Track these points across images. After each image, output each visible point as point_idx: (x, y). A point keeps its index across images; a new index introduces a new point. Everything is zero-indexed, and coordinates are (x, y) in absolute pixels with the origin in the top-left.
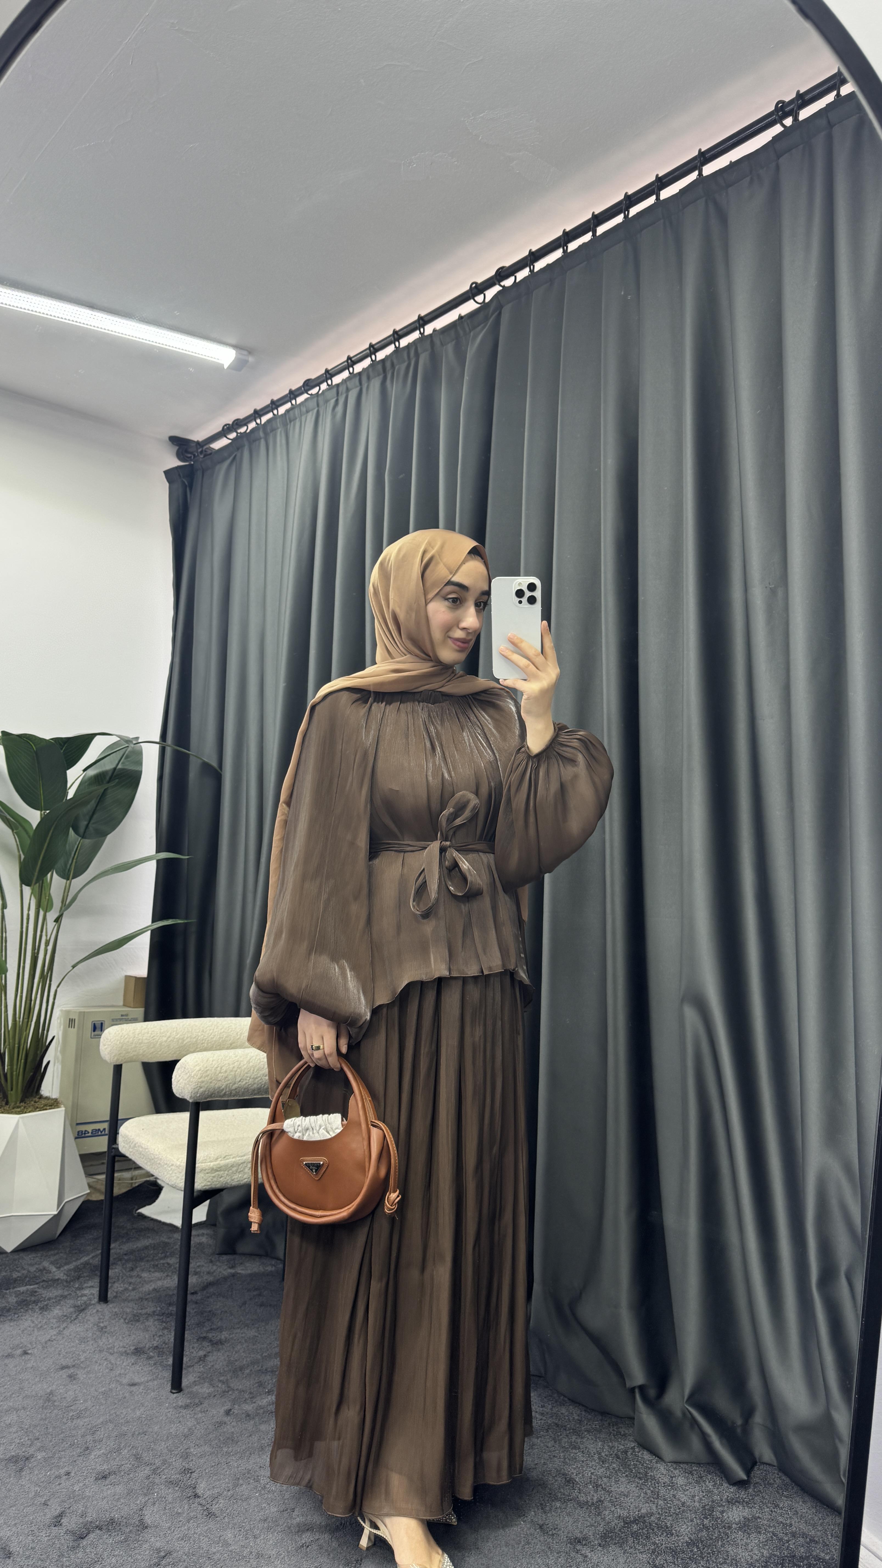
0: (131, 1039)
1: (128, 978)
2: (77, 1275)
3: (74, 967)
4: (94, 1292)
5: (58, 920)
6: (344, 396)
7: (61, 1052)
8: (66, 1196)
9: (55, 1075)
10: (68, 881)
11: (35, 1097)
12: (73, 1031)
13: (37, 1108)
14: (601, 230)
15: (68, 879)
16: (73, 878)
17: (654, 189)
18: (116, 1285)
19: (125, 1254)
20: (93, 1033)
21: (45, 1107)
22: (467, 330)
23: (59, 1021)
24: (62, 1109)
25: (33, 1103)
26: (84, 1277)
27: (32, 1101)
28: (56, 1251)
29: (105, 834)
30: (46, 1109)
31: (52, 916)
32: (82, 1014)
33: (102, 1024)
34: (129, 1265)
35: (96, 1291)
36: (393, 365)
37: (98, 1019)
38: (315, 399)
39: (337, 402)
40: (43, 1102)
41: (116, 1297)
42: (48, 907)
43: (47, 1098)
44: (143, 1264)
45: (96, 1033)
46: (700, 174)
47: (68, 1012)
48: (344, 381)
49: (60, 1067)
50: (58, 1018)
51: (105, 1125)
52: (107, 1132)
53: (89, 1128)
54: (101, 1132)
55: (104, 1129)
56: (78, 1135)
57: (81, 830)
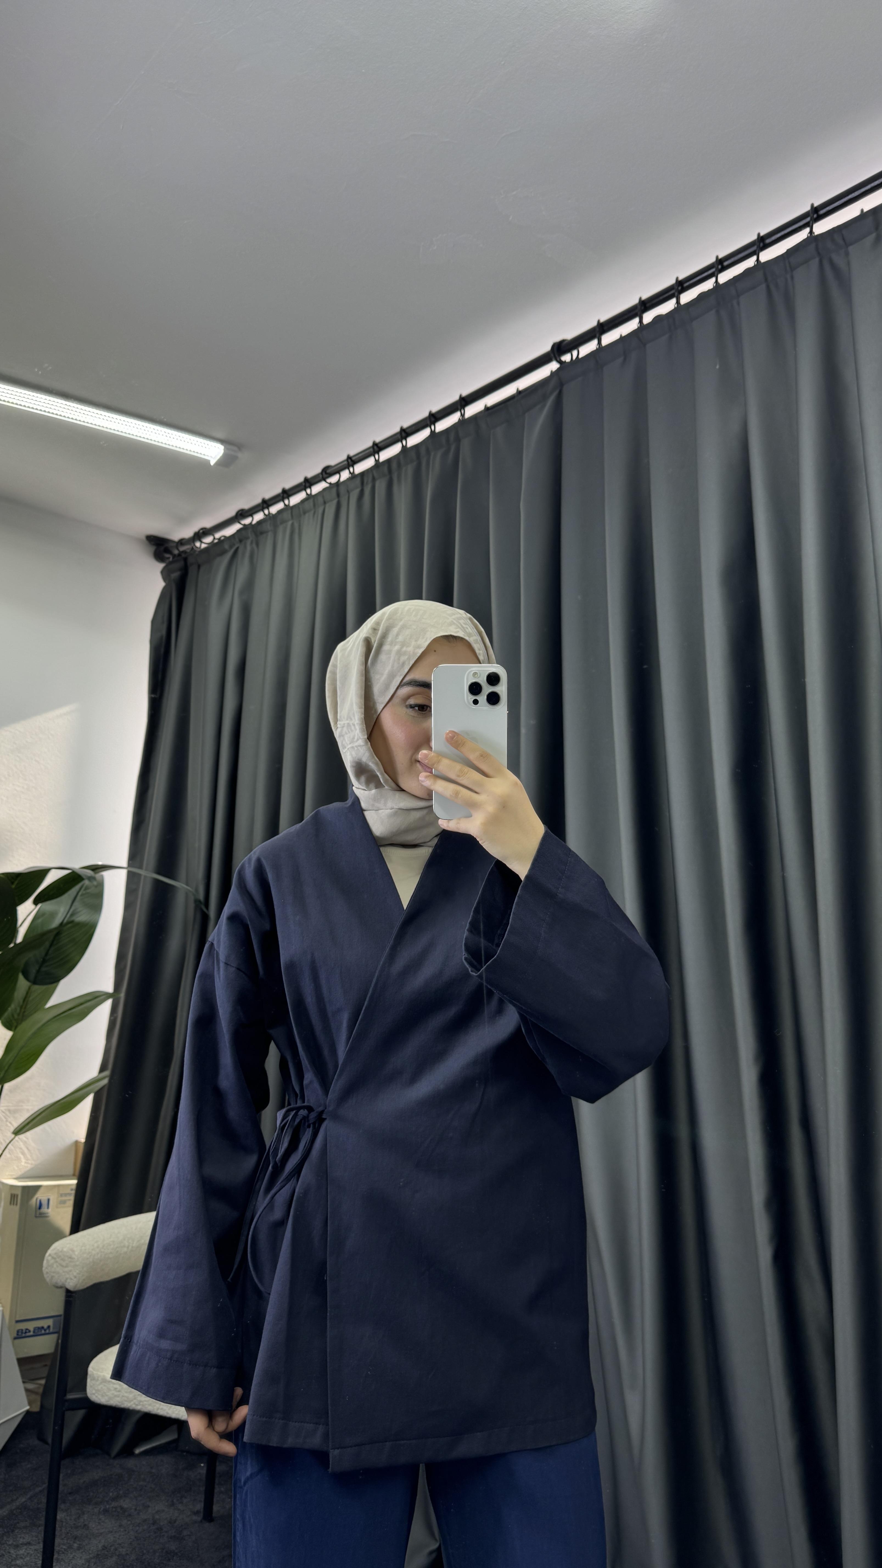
6: (370, 487)
12: (15, 1209)
14: (686, 298)
20: (38, 1211)
33: (48, 1200)
36: (428, 451)
38: (334, 489)
39: (362, 492)
45: (42, 1211)
47: (9, 1187)
48: (367, 470)
51: (50, 1322)
52: (51, 1330)
53: (31, 1326)
54: (45, 1330)
55: (49, 1327)
56: (18, 1334)
57: (32, 975)
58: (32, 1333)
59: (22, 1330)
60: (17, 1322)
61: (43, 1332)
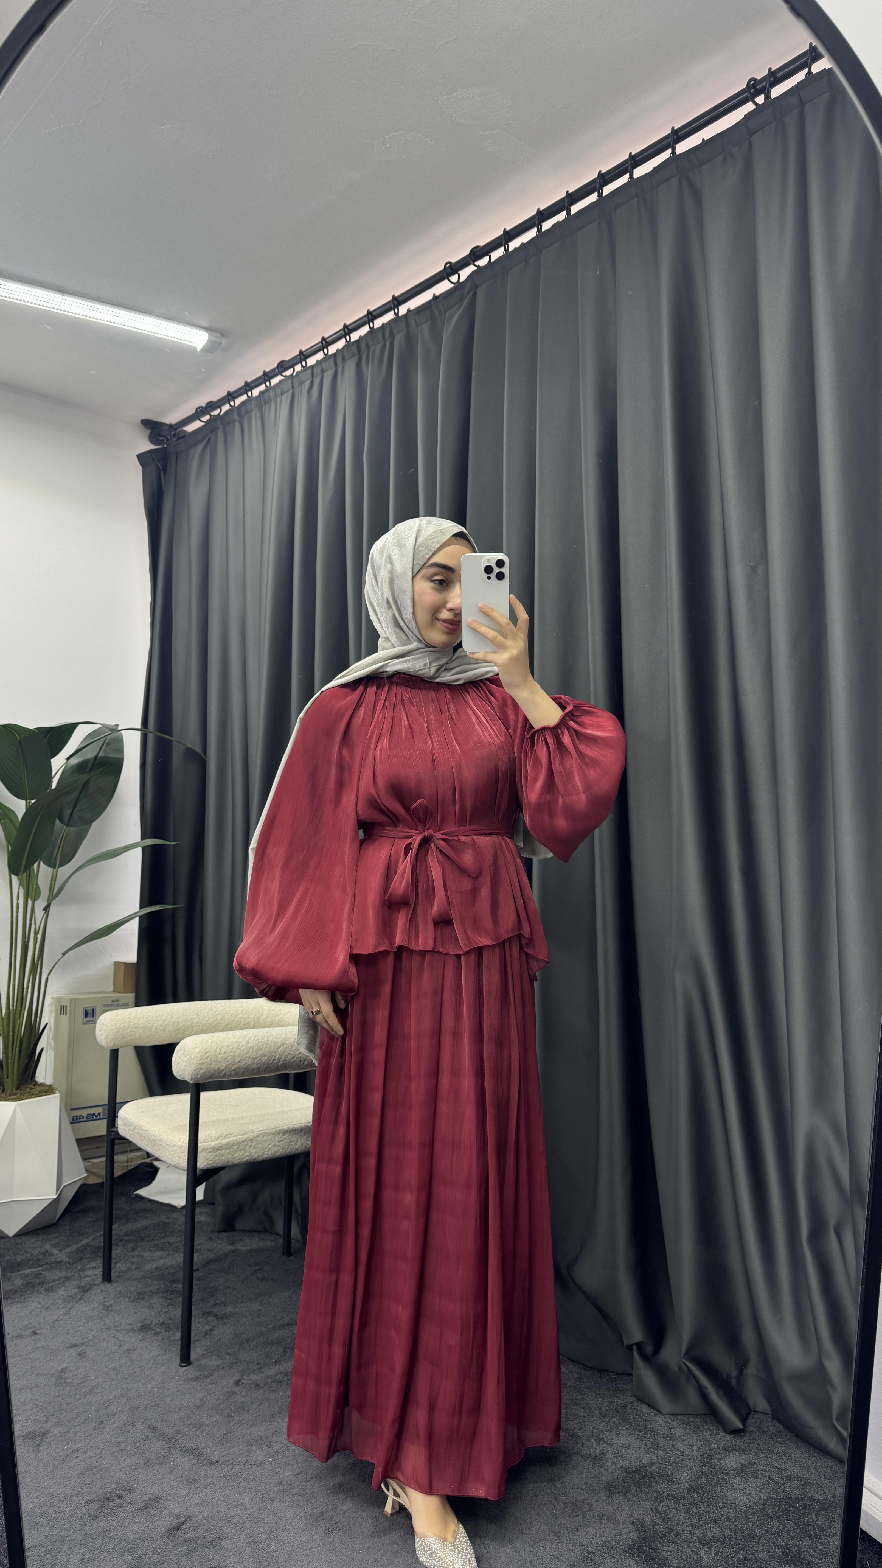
0: (127, 1024)
1: (117, 964)
2: (78, 1258)
3: (64, 954)
4: (97, 1272)
5: (47, 909)
6: (319, 377)
7: (52, 1039)
8: (64, 1179)
9: (48, 1062)
10: (55, 870)
11: (30, 1084)
12: (65, 1018)
13: (33, 1094)
14: (575, 208)
15: (55, 867)
16: (60, 866)
17: (627, 167)
18: (118, 1265)
19: (125, 1235)
20: (85, 1019)
21: (41, 1094)
22: (443, 309)
23: (50, 1008)
24: (57, 1095)
25: (28, 1090)
26: (86, 1258)
27: (27, 1087)
28: (56, 1235)
29: (91, 822)
30: (42, 1096)
31: (40, 904)
32: (74, 1001)
33: (93, 1010)
34: (130, 1246)
35: (99, 1271)
36: (367, 346)
37: (89, 1005)
38: (290, 381)
39: (312, 384)
40: (38, 1088)
41: (119, 1276)
42: (37, 896)
43: (42, 1085)
44: (143, 1244)
45: (88, 1019)
46: (674, 152)
47: (59, 999)
48: (319, 362)
49: (53, 1053)
50: (49, 1005)
51: (100, 1110)
52: (101, 1117)
53: (84, 1113)
54: (96, 1117)
55: (99, 1114)
56: (73, 1120)
57: (66, 818)
58: (85, 1119)
59: (77, 1116)
60: (72, 1109)
61: (95, 1118)
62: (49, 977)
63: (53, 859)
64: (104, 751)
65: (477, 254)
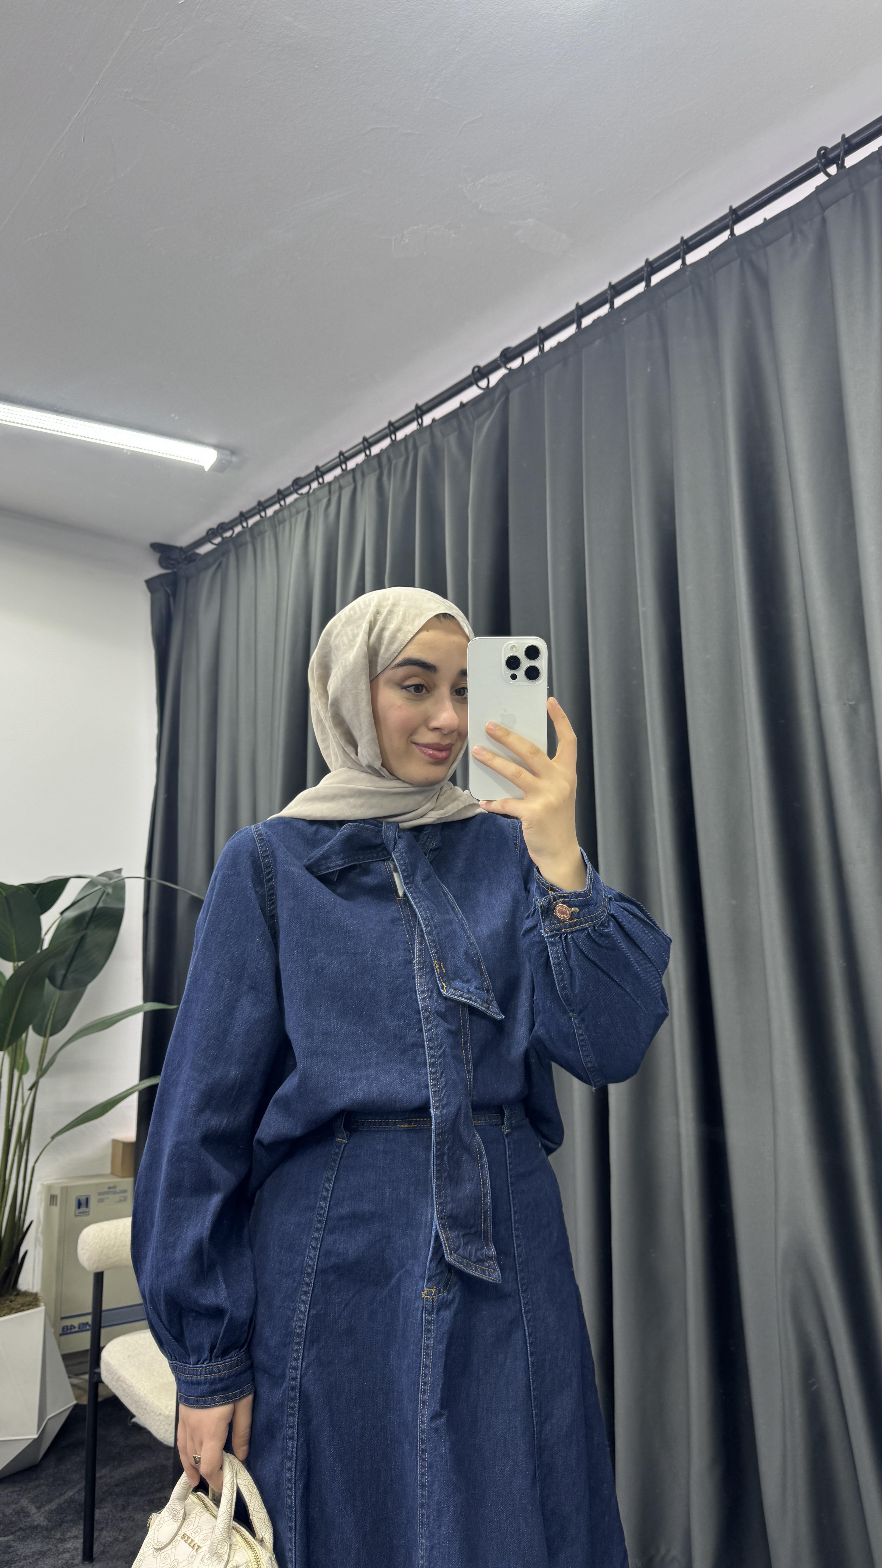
0: (113, 1241)
1: (115, 1142)
2: (58, 1521)
3: (53, 1138)
4: (78, 1545)
5: (34, 1086)
6: (337, 495)
7: (40, 1239)
8: (48, 1411)
9: (35, 1264)
10: (46, 1039)
11: (11, 1295)
12: (56, 1210)
13: (13, 1308)
14: (619, 302)
15: (45, 1036)
16: (52, 1034)
17: (679, 252)
18: (104, 1533)
19: (117, 1485)
21: (22, 1308)
22: (471, 418)
23: (37, 1199)
24: (41, 1309)
25: (8, 1302)
26: (67, 1522)
27: (7, 1300)
28: (37, 1483)
29: (85, 984)
30: (23, 1310)
31: (29, 1079)
32: (65, 1190)
34: (120, 1502)
35: (79, 1544)
36: (389, 460)
38: (305, 499)
39: (329, 501)
40: (20, 1300)
41: (103, 1552)
42: (24, 1070)
43: (26, 1294)
46: (732, 234)
47: (49, 1187)
48: (337, 479)
49: (39, 1253)
50: (38, 1195)
53: (74, 1322)
56: (63, 1331)
57: (59, 981)
58: (77, 1329)
59: (67, 1326)
60: (62, 1318)
62: (37, 1165)
63: (44, 1027)
64: (103, 901)
65: (509, 355)
